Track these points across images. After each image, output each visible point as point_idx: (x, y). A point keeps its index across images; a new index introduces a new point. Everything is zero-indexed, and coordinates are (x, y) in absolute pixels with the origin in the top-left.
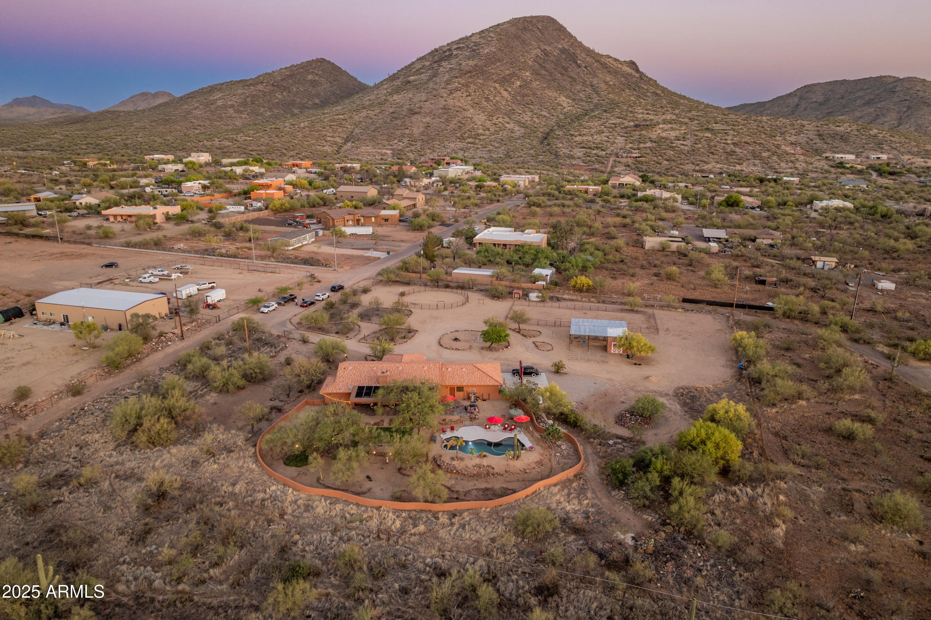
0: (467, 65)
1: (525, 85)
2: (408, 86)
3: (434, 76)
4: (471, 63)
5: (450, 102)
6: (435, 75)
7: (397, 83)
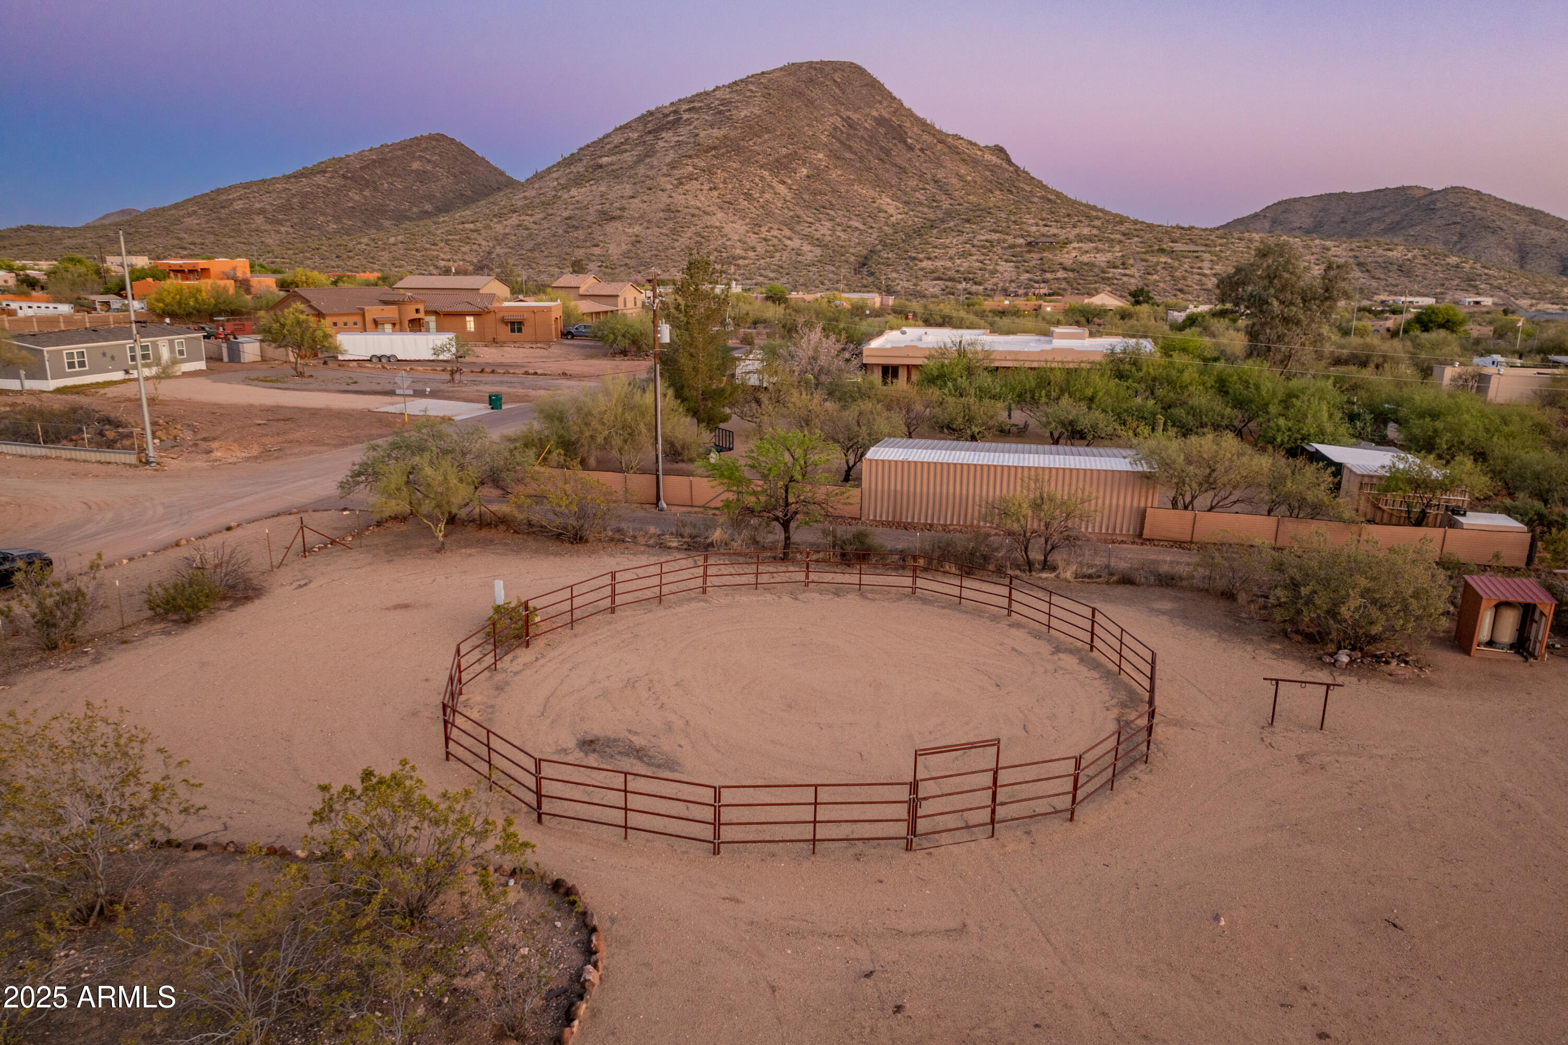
0: (710, 136)
1: (817, 174)
2: (598, 173)
3: (646, 156)
4: (716, 132)
5: (679, 199)
6: (650, 153)
7: (579, 168)
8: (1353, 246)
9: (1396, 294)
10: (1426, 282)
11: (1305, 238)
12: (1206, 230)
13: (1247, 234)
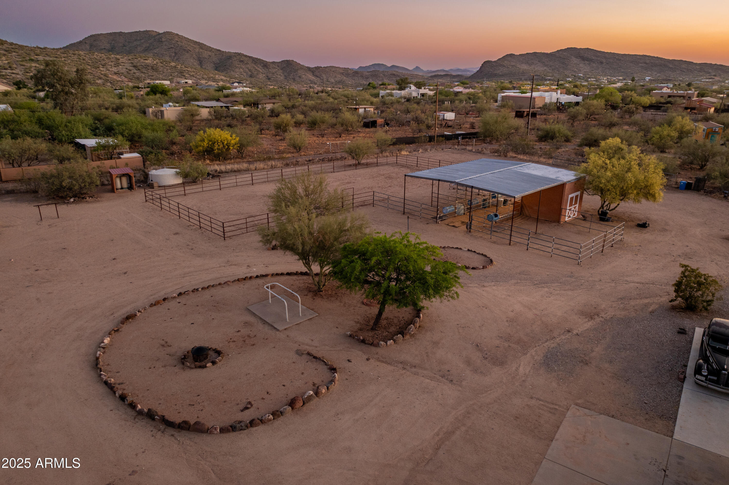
8: (130, 58)
9: (153, 80)
10: (164, 74)
11: (106, 54)
12: (54, 49)
13: (76, 52)
